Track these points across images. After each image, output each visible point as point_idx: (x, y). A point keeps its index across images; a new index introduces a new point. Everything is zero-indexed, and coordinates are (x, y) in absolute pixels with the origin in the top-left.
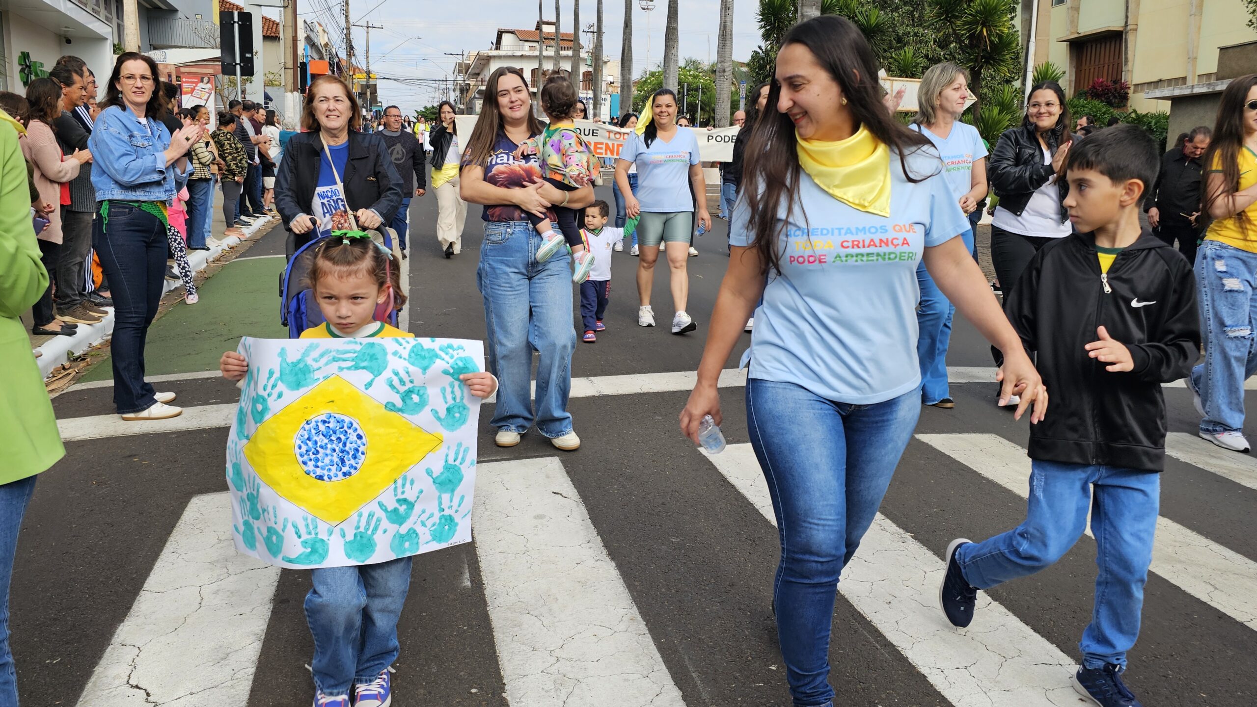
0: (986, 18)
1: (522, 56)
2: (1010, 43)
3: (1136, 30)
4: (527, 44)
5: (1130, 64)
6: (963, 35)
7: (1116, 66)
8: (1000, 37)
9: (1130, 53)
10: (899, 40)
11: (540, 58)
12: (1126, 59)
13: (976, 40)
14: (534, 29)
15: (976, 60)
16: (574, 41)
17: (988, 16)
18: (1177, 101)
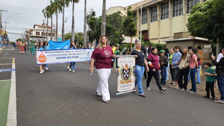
1: (39, 30)
3: (150, 30)
4: (40, 28)
6: (128, 29)
7: (147, 36)
8: (135, 30)
10: (114, 30)
11: (44, 30)
12: (149, 35)
13: (130, 30)
14: (42, 25)
15: (131, 34)
16: (51, 28)
17: (133, 26)
18: (167, 42)
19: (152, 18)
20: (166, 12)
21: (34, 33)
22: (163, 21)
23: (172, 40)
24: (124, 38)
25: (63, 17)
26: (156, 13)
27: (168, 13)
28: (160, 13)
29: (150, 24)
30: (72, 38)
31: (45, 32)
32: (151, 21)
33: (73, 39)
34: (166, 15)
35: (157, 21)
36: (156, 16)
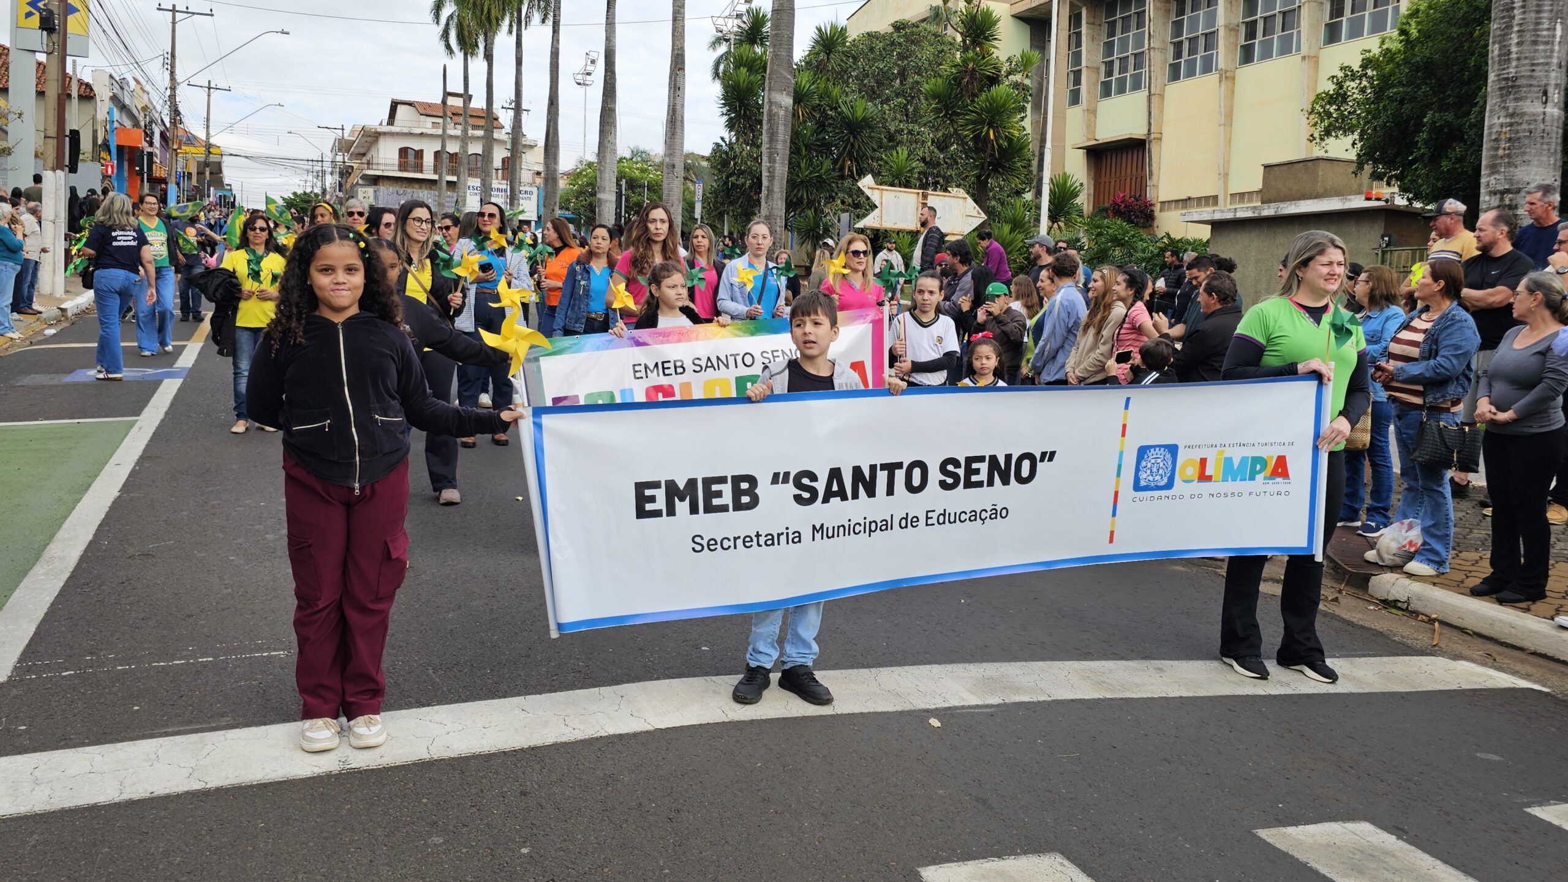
0: (993, 116)
1: (422, 135)
2: (1022, 148)
3: (1160, 139)
4: (426, 121)
5: (1155, 177)
6: (966, 136)
7: (1139, 180)
8: (1009, 140)
9: (1154, 166)
10: (891, 138)
11: (444, 138)
12: (1150, 171)
13: (982, 143)
14: (438, 99)
15: (982, 167)
16: (486, 119)
17: (996, 115)
18: (1218, 226)
19: (1178, 54)
20: (1278, 10)
21: (386, 157)
22: (1257, 69)
23: (1249, 214)
24: (875, 196)
25: (555, 54)
26: (1212, 19)
27: (1289, 18)
28: (1239, 17)
29: (1162, 96)
30: (600, 196)
31: (453, 148)
32: (1175, 74)
33: (608, 198)
34: (1278, 33)
35: (1213, 78)
36: (1210, 38)
